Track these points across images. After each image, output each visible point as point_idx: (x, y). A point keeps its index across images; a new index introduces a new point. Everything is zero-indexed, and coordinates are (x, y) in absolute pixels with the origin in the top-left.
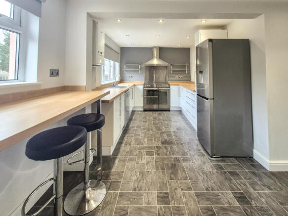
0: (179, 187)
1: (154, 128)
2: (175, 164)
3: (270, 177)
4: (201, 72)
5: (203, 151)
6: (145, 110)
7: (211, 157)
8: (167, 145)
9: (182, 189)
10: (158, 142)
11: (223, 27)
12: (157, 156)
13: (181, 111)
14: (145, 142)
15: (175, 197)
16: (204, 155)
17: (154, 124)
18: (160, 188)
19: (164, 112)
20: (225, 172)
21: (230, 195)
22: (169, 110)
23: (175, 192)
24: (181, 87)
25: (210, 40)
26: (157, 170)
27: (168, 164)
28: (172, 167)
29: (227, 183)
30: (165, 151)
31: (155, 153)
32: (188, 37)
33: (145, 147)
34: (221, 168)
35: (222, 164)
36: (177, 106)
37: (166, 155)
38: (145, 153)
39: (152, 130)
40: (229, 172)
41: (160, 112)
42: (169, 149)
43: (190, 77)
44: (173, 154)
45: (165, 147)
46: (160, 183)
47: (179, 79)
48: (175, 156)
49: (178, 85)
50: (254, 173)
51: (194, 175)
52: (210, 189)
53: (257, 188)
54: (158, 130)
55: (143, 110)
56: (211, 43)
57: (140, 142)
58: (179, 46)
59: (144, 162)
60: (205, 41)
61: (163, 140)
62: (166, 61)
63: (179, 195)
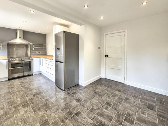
0: (52, 112)
1: (23, 89)
2: (46, 103)
3: (85, 89)
4: (59, 49)
5: (59, 90)
6: (10, 79)
7: (64, 91)
8: (37, 96)
9: (54, 112)
10: (30, 96)
11: (67, 26)
12: (32, 104)
13: (41, 73)
14: (18, 101)
15: (51, 118)
16: (60, 91)
17: (22, 87)
18: (41, 120)
19: (29, 77)
20: (71, 94)
21: (75, 102)
22: (32, 75)
23: (51, 116)
24: (42, 59)
25: (64, 32)
26: (35, 112)
27: (42, 105)
28: (45, 106)
29: (72, 98)
30: (37, 99)
31: (30, 103)
32: (47, 27)
33: (20, 104)
34: (69, 93)
35: (69, 92)
36: (39, 71)
37: (39, 101)
38: (21, 107)
39: (22, 91)
40: (72, 94)
41: (25, 78)
42: (40, 97)
43: (46, 52)
44: (43, 98)
45: (37, 97)
46: (40, 118)
47: (38, 54)
48: (45, 99)
49: (39, 57)
50: (80, 90)
51: (58, 103)
52: (67, 104)
53: (82, 94)
54: (28, 89)
55: (7, 80)
56: (65, 33)
57: (14, 103)
58: (40, 32)
59: (23, 113)
60: (61, 32)
61: (34, 94)
62: (29, 41)
63: (53, 116)
